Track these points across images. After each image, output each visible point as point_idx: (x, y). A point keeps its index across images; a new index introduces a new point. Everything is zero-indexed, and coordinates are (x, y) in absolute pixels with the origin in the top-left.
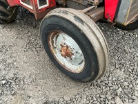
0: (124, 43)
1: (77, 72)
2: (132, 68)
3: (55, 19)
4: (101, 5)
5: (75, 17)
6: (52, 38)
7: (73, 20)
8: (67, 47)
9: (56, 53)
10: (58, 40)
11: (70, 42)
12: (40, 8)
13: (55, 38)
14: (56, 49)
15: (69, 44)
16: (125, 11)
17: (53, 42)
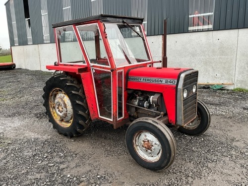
0: (191, 145)
1: (156, 160)
2: (200, 161)
3: (141, 123)
4: (165, 115)
5: (153, 121)
6: (136, 137)
7: (152, 122)
8: (148, 141)
9: (138, 150)
10: (140, 138)
11: (150, 137)
12: (118, 119)
13: (137, 137)
14: (138, 147)
15: (149, 139)
16: (180, 117)
17: (136, 141)
